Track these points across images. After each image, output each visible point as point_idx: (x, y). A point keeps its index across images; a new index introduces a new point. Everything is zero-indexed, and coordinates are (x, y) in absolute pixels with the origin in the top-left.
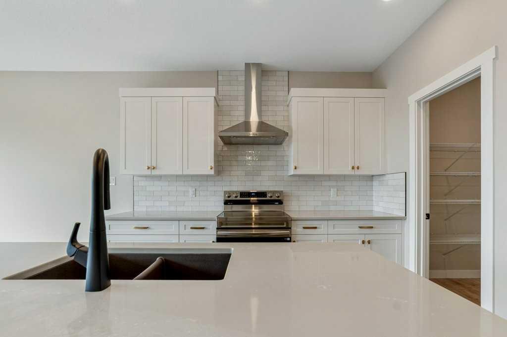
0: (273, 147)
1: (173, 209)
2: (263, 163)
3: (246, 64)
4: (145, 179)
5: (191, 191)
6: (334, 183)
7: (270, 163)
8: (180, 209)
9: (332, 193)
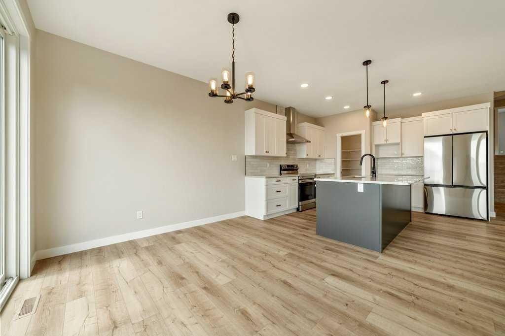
3: (286, 108)
6: (310, 161)
7: (292, 152)
8: (264, 174)
9: (308, 165)
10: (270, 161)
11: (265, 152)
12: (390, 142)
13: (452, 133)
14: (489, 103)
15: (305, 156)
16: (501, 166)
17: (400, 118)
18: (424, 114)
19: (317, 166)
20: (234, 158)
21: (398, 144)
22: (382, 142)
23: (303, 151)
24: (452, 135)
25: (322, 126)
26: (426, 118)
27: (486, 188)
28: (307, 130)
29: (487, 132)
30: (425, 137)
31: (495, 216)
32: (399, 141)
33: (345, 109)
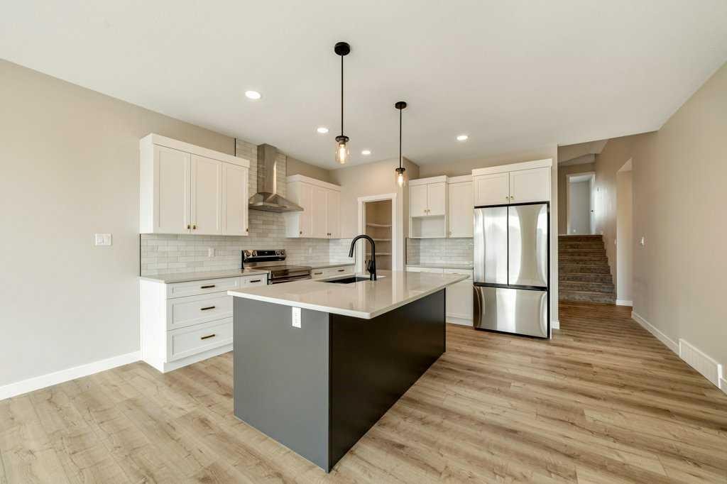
0: (276, 215)
1: (190, 270)
2: (270, 227)
3: (258, 147)
4: (156, 238)
5: (210, 251)
6: (310, 244)
7: (275, 227)
8: (198, 269)
9: (310, 251)
10: (216, 244)
11: (186, 227)
12: (432, 213)
13: (508, 203)
14: (551, 160)
15: (297, 235)
16: (570, 250)
17: (445, 176)
18: (475, 172)
19: (330, 251)
20: (101, 240)
21: (442, 217)
22: (423, 214)
23: (294, 226)
24: (508, 205)
25: (337, 183)
26: (478, 178)
27: (547, 289)
28: (302, 188)
29: (548, 203)
30: (476, 207)
31: (558, 328)
32: (443, 212)
33: (363, 156)
